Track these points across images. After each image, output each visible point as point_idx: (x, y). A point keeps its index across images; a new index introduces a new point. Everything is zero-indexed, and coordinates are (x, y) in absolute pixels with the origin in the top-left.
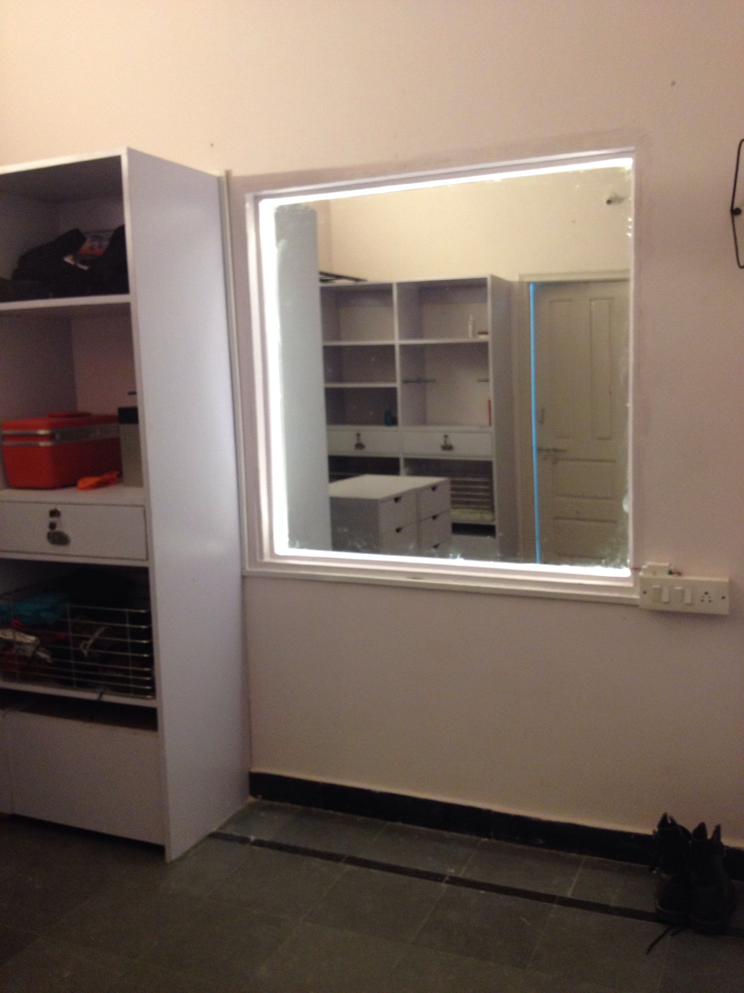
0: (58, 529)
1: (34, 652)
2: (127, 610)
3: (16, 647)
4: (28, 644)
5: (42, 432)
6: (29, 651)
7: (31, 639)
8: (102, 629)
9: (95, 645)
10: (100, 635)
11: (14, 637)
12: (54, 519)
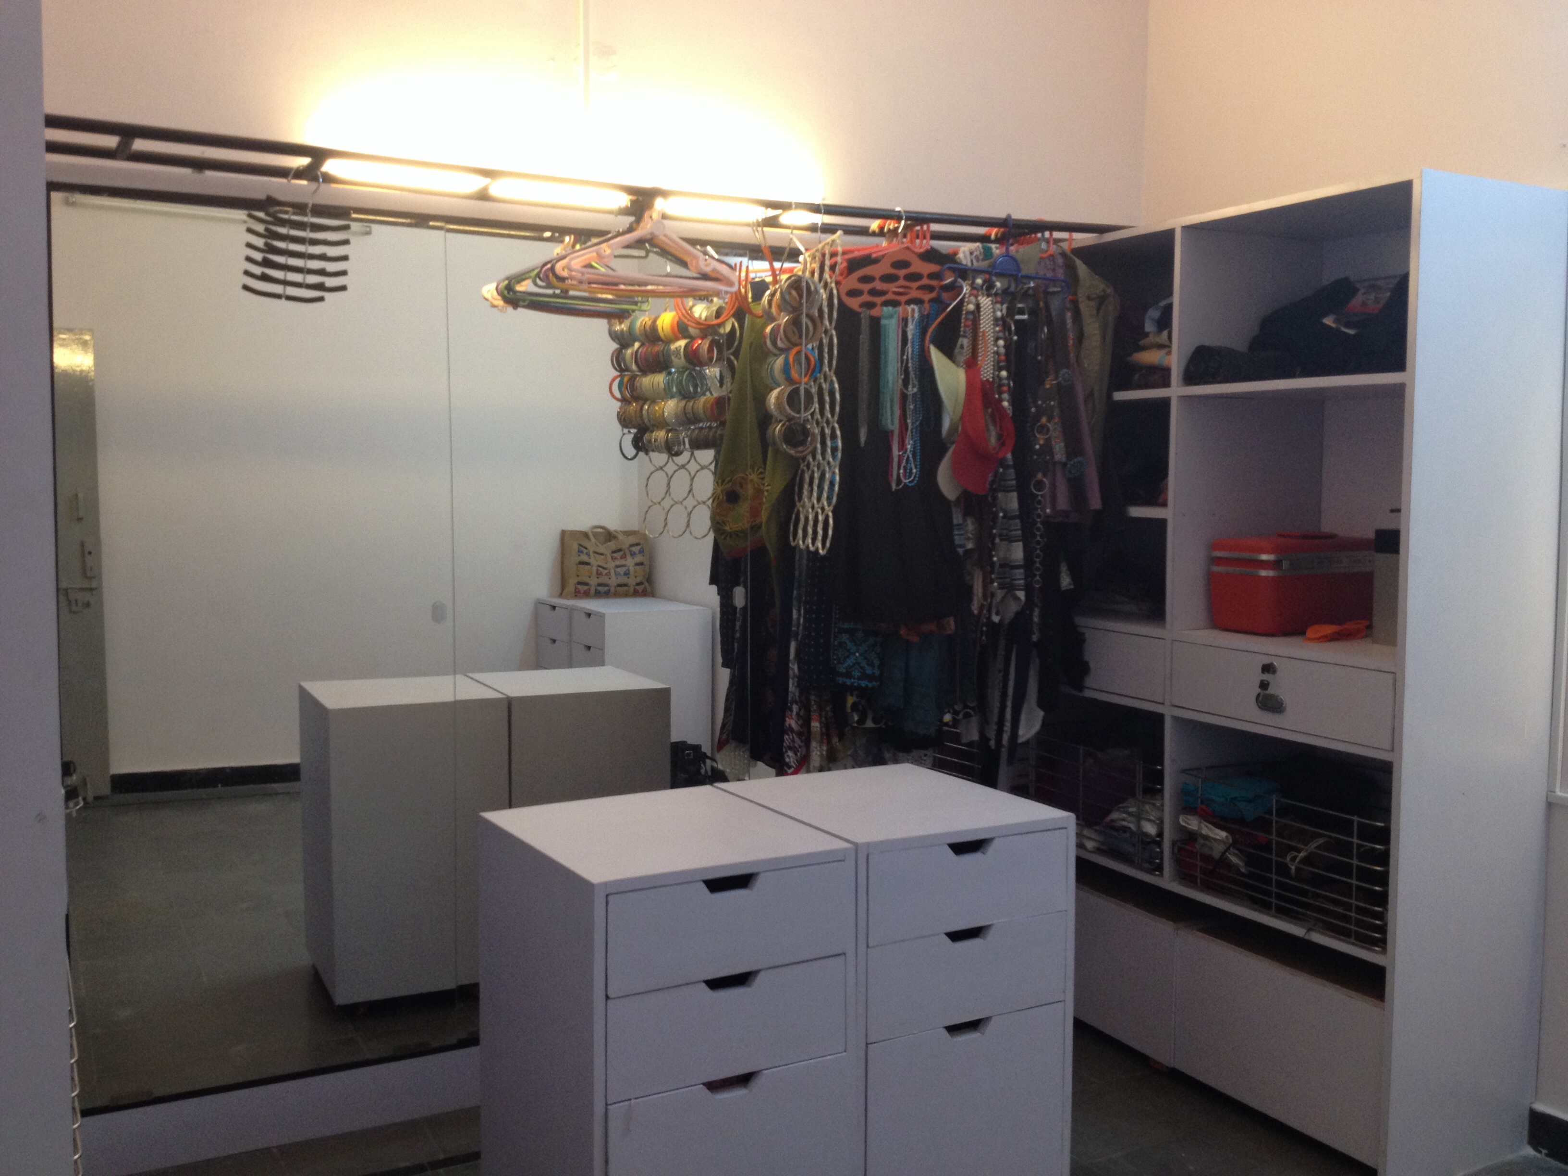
0: (1271, 691)
1: (1224, 853)
2: (1355, 818)
3: (1201, 841)
4: (1215, 840)
5: (1264, 557)
6: (1217, 851)
7: (1223, 834)
8: (1321, 841)
9: (1307, 861)
10: (1316, 848)
11: (1200, 827)
12: (1266, 677)
